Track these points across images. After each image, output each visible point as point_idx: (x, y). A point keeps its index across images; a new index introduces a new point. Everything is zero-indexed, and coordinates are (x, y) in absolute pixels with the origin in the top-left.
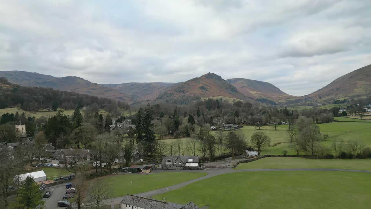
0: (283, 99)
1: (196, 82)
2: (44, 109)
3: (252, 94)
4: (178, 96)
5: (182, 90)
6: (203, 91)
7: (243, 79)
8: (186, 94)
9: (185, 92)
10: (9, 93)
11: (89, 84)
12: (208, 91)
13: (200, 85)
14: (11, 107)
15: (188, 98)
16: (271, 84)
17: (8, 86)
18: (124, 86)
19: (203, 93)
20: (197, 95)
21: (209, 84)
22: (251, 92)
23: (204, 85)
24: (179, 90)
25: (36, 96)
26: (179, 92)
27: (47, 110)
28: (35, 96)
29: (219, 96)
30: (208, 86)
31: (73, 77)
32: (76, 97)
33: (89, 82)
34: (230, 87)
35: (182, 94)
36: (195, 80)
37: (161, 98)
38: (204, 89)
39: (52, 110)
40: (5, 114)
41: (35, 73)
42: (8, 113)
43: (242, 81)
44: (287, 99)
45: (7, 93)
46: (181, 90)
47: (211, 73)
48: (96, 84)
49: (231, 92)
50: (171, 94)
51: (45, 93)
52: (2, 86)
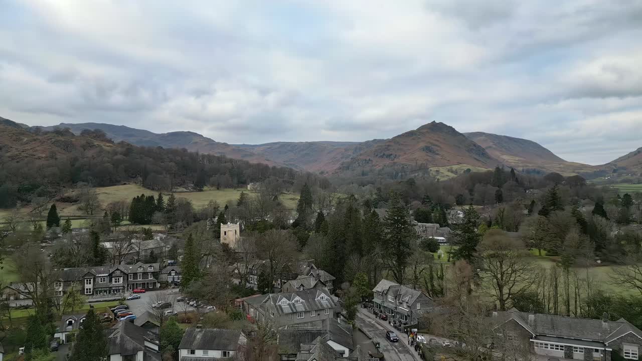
0: (569, 171)
1: (413, 139)
2: (178, 187)
3: (507, 161)
4: (380, 164)
5: (387, 153)
6: (429, 154)
7: (484, 133)
8: (396, 160)
9: (392, 156)
10: (119, 157)
11: (214, 144)
12: (438, 154)
13: (422, 145)
14: (125, 184)
15: (403, 167)
16: (536, 143)
17: (111, 145)
18: (269, 148)
19: (430, 159)
20: (420, 163)
21: (437, 143)
22: (505, 157)
23: (429, 145)
24: (382, 154)
25: (163, 164)
26: (382, 157)
27: (185, 190)
28: (162, 162)
29: (461, 163)
30: (437, 146)
31: (186, 132)
32: (229, 165)
33: (213, 141)
34: (475, 148)
35: (387, 162)
36: (411, 134)
37: (348, 168)
38: (430, 151)
39: (194, 188)
40: (138, 197)
41: (123, 126)
42: (143, 195)
43: (483, 138)
44: (577, 171)
45: (116, 157)
46: (384, 154)
47: (437, 122)
48: (225, 145)
49: (478, 158)
50: (366, 160)
51: (178, 158)
52: (102, 144)
